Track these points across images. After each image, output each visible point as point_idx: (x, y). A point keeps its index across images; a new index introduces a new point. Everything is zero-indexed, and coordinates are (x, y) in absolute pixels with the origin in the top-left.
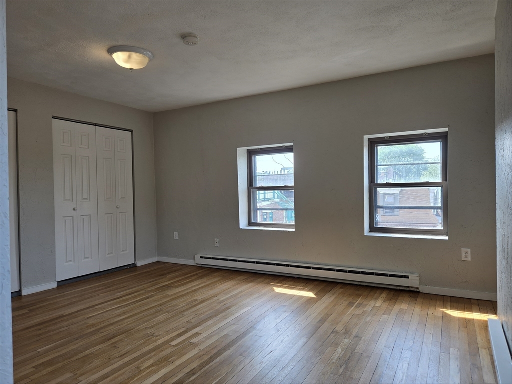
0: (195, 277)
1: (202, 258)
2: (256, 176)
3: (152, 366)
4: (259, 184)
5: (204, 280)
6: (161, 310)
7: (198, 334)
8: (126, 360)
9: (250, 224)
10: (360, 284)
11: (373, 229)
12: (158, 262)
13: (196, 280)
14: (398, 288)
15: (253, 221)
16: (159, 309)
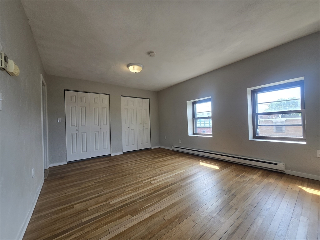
0: (169, 155)
1: (174, 147)
2: (196, 113)
3: (130, 190)
4: (198, 116)
5: (173, 156)
6: (149, 167)
7: (156, 179)
8: (124, 186)
9: (194, 134)
10: (247, 165)
11: (255, 136)
12: (160, 148)
13: (169, 156)
14: (270, 170)
15: (195, 133)
16: (148, 166)
